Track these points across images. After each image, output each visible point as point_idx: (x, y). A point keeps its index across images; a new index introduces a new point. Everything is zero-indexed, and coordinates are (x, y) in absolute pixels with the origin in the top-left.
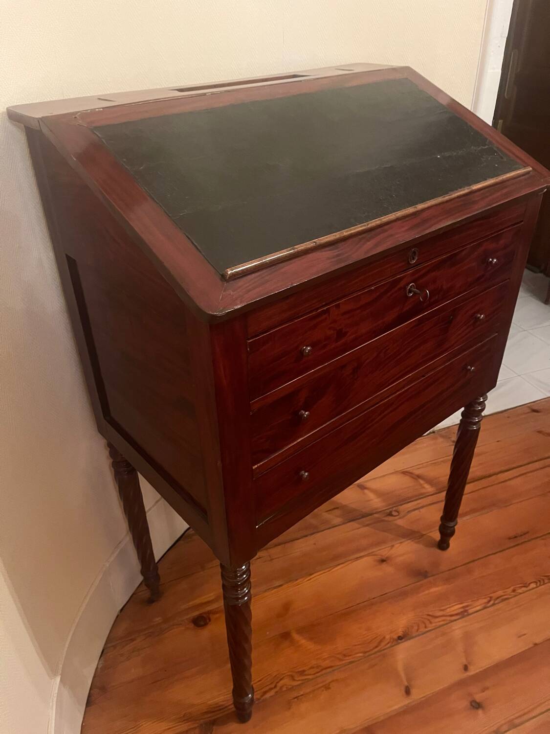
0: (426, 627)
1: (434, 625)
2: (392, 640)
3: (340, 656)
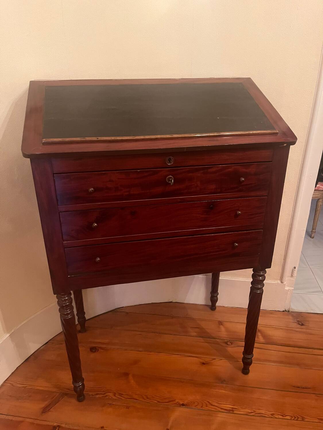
0: (202, 407)
1: (208, 408)
2: (178, 404)
3: (145, 397)
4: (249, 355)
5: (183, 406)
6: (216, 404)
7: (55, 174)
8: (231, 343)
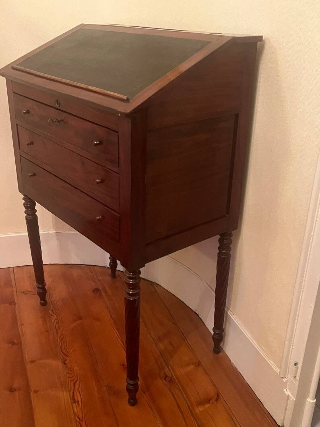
0: (69, 377)
1: (70, 382)
2: (65, 360)
4: (131, 379)
5: (64, 364)
6: (77, 387)
7: (13, 92)
8: (169, 382)
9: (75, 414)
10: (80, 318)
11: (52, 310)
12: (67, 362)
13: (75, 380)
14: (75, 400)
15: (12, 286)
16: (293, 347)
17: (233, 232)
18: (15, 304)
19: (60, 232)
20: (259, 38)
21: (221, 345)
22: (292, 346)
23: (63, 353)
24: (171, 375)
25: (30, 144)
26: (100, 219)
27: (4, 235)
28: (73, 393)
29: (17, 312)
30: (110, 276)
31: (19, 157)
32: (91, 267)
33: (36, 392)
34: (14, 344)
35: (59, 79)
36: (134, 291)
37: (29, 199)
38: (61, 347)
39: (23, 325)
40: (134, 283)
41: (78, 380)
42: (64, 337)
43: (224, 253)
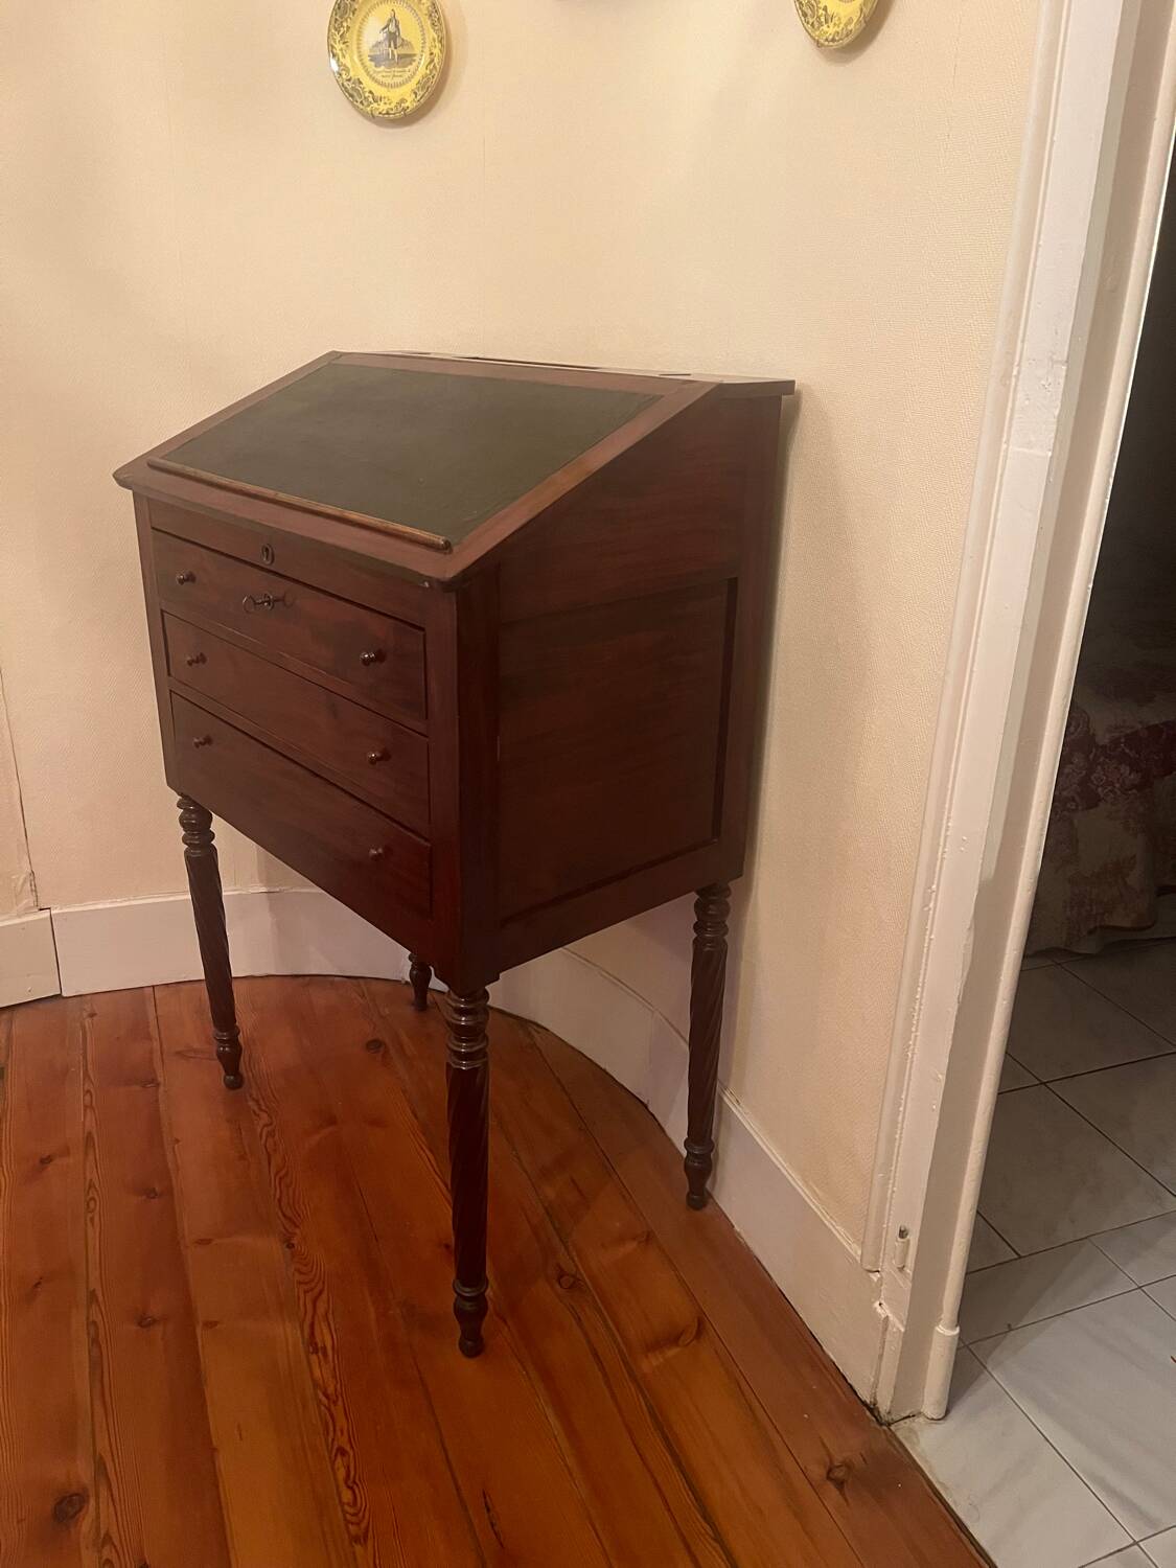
2: (290, 1235)
3: (283, 1173)
4: (465, 1285)
5: (288, 1246)
6: (321, 1310)
7: (153, 528)
8: (569, 1288)
9: (316, 1385)
10: (332, 1121)
11: (257, 1101)
12: (295, 1241)
13: (317, 1291)
14: (316, 1344)
15: (149, 1038)
16: (893, 1186)
17: (731, 885)
18: (158, 1085)
19: (278, 890)
20: (788, 387)
21: (708, 1185)
22: (890, 1186)
23: (284, 1215)
24: (575, 1270)
25: (197, 662)
26: (380, 854)
27: (129, 900)
28: (312, 1326)
29: (162, 1107)
30: (413, 1004)
31: (168, 696)
32: (361, 981)
33: (210, 1325)
34: (152, 1195)
35: (270, 493)
36: (471, 1047)
37: (195, 803)
38: (280, 1200)
39: (177, 1141)
40: (469, 1023)
41: (326, 1292)
42: (287, 1171)
43: (711, 941)
